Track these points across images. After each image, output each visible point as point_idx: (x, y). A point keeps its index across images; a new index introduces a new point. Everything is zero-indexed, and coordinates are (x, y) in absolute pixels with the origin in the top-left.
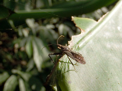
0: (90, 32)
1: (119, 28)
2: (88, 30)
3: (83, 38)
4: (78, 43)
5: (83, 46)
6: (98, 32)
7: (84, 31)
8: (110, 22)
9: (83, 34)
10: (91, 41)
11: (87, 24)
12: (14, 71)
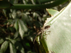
0: (56, 17)
1: (70, 15)
2: (55, 16)
3: (52, 19)
4: (50, 22)
5: (53, 23)
6: (60, 17)
7: (53, 16)
8: (66, 12)
9: (52, 17)
10: (56, 21)
11: (54, 13)
12: (7, 38)
